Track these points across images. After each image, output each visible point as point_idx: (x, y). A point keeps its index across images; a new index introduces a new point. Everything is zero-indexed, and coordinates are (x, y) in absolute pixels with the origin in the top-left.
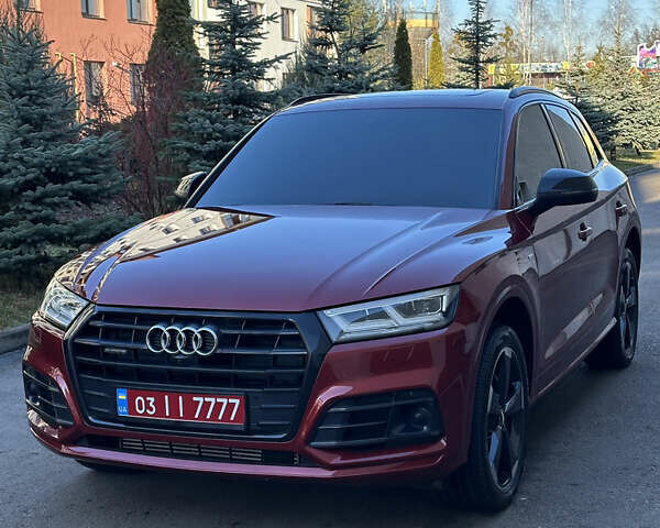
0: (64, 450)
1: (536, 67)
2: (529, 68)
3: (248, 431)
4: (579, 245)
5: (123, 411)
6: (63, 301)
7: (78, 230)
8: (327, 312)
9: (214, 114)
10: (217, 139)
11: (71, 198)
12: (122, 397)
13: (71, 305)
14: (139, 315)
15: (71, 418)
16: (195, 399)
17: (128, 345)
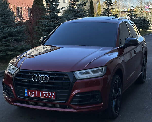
0: (12, 104)
1: (122, 10)
2: (120, 10)
3: (56, 100)
4: (133, 55)
5: (26, 95)
6: (12, 68)
7: (16, 48)
8: (76, 72)
9: (48, 21)
10: (48, 27)
11: (14, 41)
12: (26, 91)
13: (14, 69)
14: (30, 72)
15: (14, 96)
16: (43, 92)
17: (28, 79)
